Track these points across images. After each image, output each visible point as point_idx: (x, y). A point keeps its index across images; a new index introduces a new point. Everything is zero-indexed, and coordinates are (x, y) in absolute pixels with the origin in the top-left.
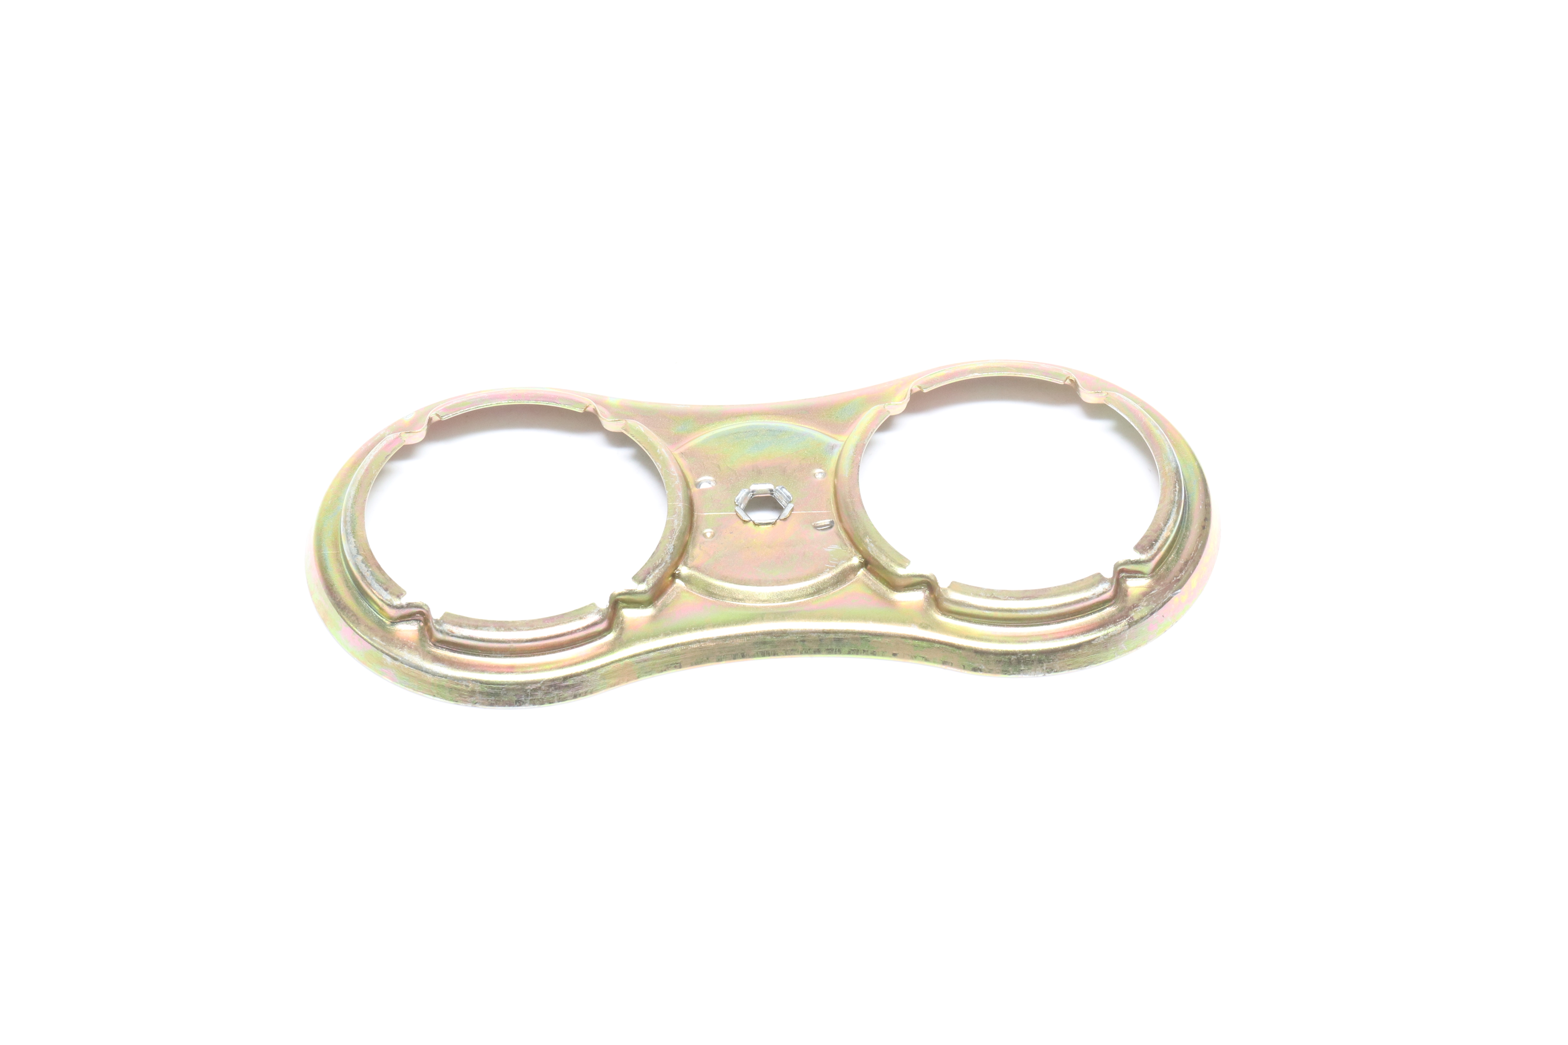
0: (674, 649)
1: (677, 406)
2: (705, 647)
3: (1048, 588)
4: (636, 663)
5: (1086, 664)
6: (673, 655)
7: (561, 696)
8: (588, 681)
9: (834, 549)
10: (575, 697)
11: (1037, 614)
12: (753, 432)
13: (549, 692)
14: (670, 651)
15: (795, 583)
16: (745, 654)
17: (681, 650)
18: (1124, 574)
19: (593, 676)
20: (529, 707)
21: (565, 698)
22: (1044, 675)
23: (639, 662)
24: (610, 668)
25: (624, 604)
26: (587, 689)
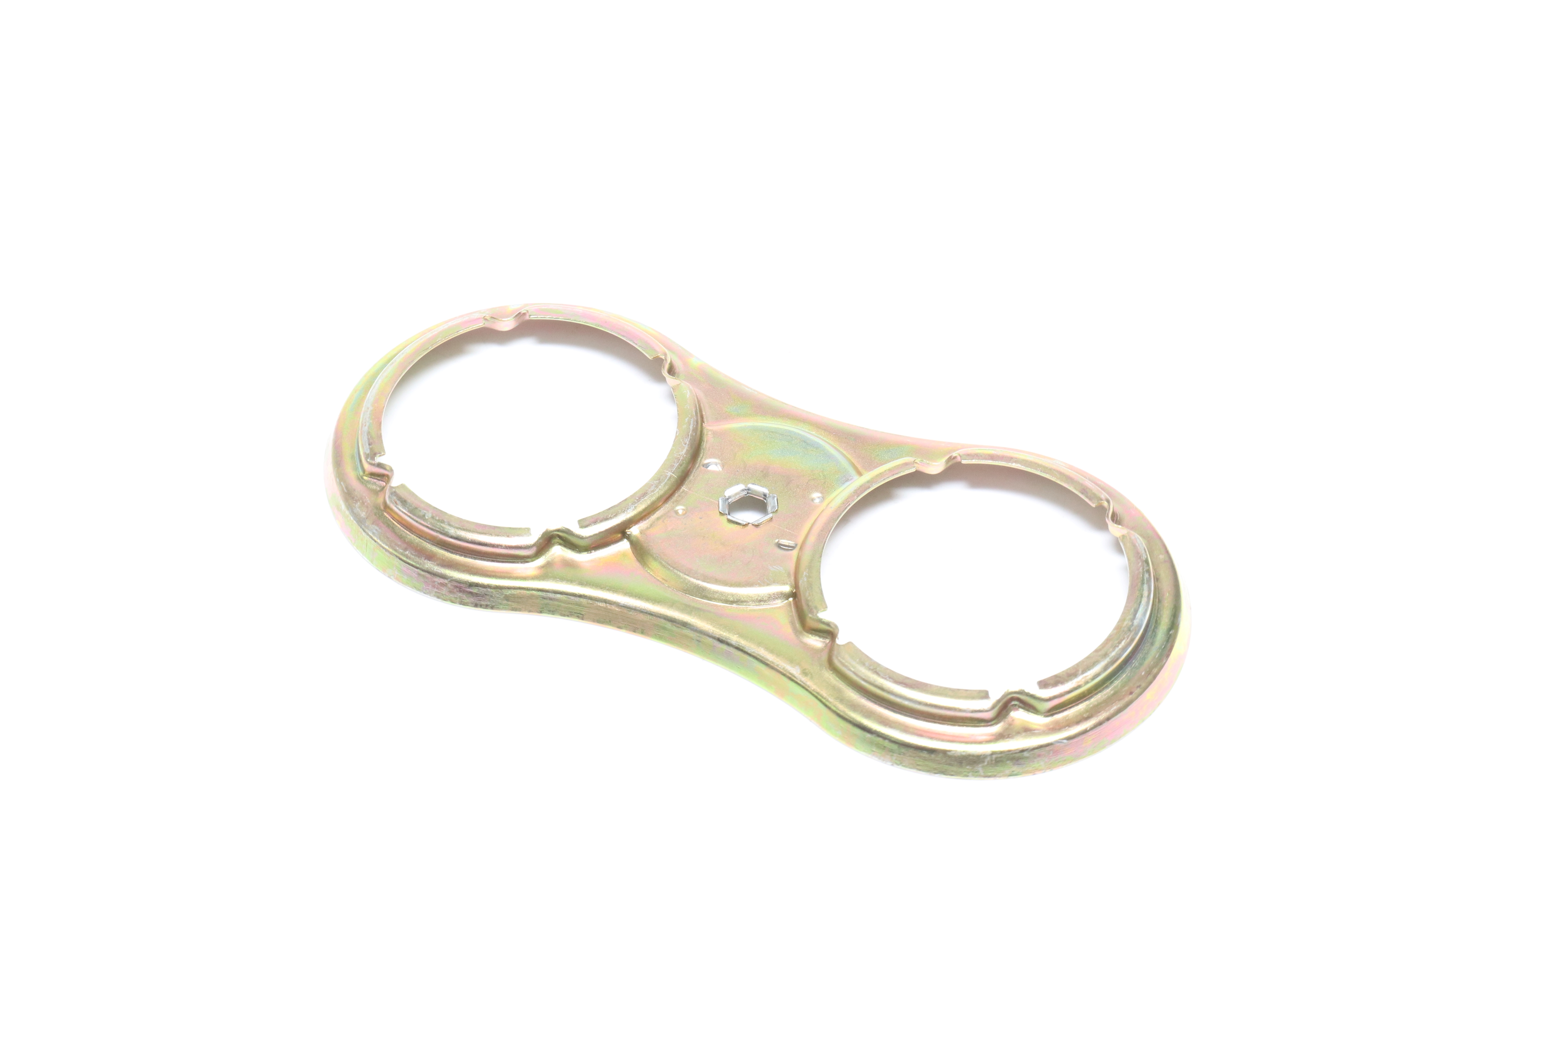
0: (581, 600)
1: (746, 389)
2: (610, 609)
3: (930, 684)
4: (543, 598)
5: (936, 771)
6: (579, 605)
7: (463, 599)
8: (491, 596)
9: (777, 569)
10: (476, 606)
11: (906, 703)
12: (789, 437)
13: (454, 592)
14: (577, 599)
15: (719, 585)
16: (645, 631)
17: (588, 603)
18: (1016, 703)
19: (498, 594)
20: (433, 598)
21: (466, 603)
22: (892, 765)
23: (545, 598)
24: (515, 593)
25: (561, 542)
26: (489, 604)
